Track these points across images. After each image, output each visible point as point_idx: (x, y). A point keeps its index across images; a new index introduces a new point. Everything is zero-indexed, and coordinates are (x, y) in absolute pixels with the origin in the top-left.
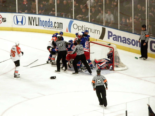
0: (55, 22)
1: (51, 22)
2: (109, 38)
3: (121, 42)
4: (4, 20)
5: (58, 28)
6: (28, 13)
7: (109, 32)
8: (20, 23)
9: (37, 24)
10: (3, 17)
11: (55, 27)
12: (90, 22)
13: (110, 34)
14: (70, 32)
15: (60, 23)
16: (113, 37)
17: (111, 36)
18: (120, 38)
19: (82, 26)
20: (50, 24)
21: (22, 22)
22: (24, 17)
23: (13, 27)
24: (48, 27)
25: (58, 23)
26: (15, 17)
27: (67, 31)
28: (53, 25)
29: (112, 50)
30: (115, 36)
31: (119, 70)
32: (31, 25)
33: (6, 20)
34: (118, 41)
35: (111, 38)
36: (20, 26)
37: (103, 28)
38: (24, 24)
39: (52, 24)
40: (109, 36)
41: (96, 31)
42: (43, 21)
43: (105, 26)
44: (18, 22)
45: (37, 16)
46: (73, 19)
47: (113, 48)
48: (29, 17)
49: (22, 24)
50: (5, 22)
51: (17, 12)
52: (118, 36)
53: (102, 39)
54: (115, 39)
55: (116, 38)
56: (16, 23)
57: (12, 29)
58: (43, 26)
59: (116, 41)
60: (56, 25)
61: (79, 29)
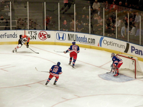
0: (89, 38)
1: (86, 38)
2: (132, 52)
3: (142, 55)
4: (49, 36)
5: (91, 43)
6: (68, 31)
7: (132, 47)
8: (61, 39)
9: (75, 39)
10: (48, 34)
11: (89, 43)
12: (117, 39)
13: (133, 49)
14: (101, 46)
15: (93, 39)
16: (135, 51)
17: (134, 50)
18: (141, 52)
19: (110, 42)
20: (85, 39)
21: (63, 38)
22: (64, 34)
23: (56, 42)
24: (83, 42)
25: (91, 39)
26: (58, 34)
27: (98, 46)
28: (88, 41)
29: (135, 61)
30: (137, 51)
31: (140, 78)
32: (70, 40)
33: (51, 36)
34: (140, 54)
35: (134, 52)
36: (61, 41)
37: (127, 43)
38: (64, 39)
39: (86, 40)
40: (132, 50)
41: (122, 46)
42: (80, 37)
43: (129, 42)
44: (59, 38)
45: (75, 34)
46: (103, 36)
47: (135, 60)
48: (68, 34)
49: (63, 39)
50: (49, 38)
51: (59, 30)
52: (139, 50)
53: (127, 53)
54: (137, 53)
55: (138, 51)
56: (58, 39)
57: (55, 44)
58: (80, 41)
59: (138, 54)
60: (90, 41)
61: (108, 44)
